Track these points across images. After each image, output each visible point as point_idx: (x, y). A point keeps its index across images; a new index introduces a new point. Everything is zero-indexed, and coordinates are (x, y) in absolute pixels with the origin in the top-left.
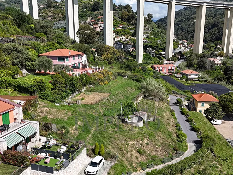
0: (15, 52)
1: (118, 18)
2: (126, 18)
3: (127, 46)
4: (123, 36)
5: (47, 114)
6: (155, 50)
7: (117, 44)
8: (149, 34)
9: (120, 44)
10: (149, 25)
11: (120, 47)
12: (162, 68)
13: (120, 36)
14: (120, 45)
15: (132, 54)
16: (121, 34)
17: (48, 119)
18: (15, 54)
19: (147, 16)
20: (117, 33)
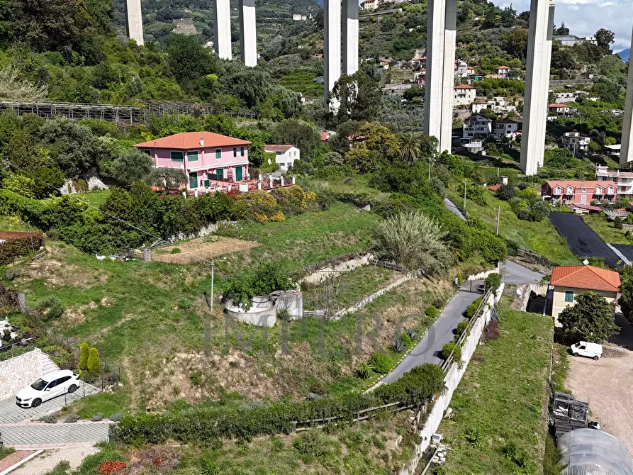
0: (66, 138)
1: (499, 49)
2: (520, 46)
3: (502, 127)
4: (498, 99)
5: (48, 275)
6: (588, 139)
7: (475, 119)
8: (588, 91)
9: (484, 120)
10: (590, 66)
11: (482, 129)
12: (574, 192)
13: (490, 98)
14: (483, 123)
15: (515, 150)
16: (495, 91)
17: (45, 284)
18: (65, 141)
19: (594, 39)
20: (483, 90)
